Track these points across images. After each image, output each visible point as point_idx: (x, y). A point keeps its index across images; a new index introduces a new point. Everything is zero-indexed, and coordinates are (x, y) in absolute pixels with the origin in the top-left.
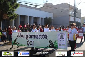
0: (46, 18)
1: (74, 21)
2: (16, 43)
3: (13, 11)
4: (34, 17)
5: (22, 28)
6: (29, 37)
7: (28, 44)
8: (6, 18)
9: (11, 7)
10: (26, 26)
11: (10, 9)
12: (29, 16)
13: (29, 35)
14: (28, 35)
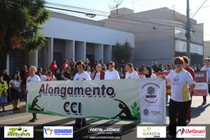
0: (118, 44)
1: (186, 51)
2: (36, 107)
3: (36, 29)
4: (87, 43)
5: (58, 71)
6: (69, 94)
7: (68, 111)
8: (19, 46)
9: (30, 19)
10: (67, 65)
11: (27, 24)
12: (76, 42)
13: (69, 88)
14: (65, 88)
